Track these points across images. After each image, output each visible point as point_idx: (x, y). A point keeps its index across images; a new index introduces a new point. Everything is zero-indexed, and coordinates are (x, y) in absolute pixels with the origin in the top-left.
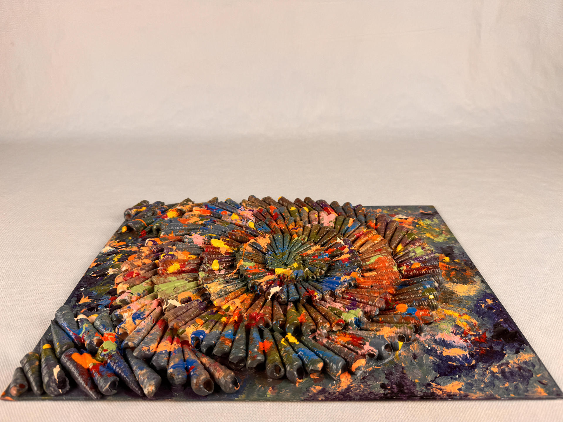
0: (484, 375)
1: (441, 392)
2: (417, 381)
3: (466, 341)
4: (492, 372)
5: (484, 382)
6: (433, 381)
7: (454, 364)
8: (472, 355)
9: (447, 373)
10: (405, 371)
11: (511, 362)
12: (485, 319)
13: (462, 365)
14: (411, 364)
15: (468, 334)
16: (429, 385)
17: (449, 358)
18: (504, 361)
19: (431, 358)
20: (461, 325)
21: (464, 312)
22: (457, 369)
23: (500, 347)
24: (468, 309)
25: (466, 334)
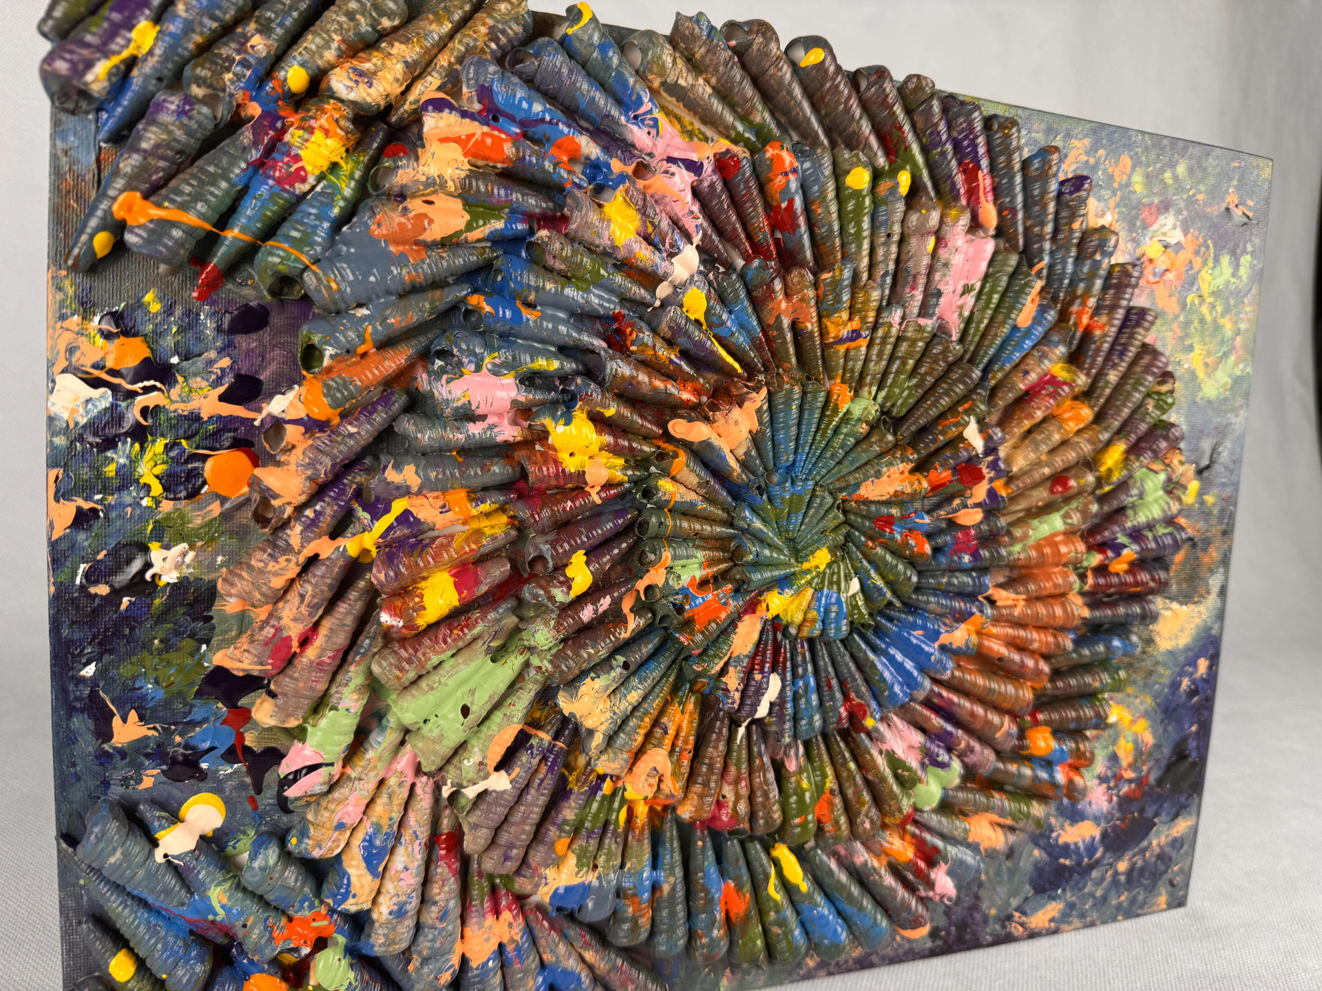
0: (1102, 879)
1: (1021, 929)
2: (993, 912)
3: (1110, 801)
4: (1116, 874)
5: (1093, 896)
6: (1018, 909)
7: (1067, 862)
8: (1104, 835)
9: (1047, 886)
10: (982, 893)
11: (1155, 842)
12: (1170, 728)
13: (1079, 864)
14: (998, 873)
15: (1122, 777)
16: (1010, 918)
17: (1066, 850)
18: (1145, 843)
19: (1036, 852)
20: (1121, 754)
21: (1142, 708)
22: (1067, 875)
23: (1155, 808)
24: (1155, 698)
25: (1118, 778)
